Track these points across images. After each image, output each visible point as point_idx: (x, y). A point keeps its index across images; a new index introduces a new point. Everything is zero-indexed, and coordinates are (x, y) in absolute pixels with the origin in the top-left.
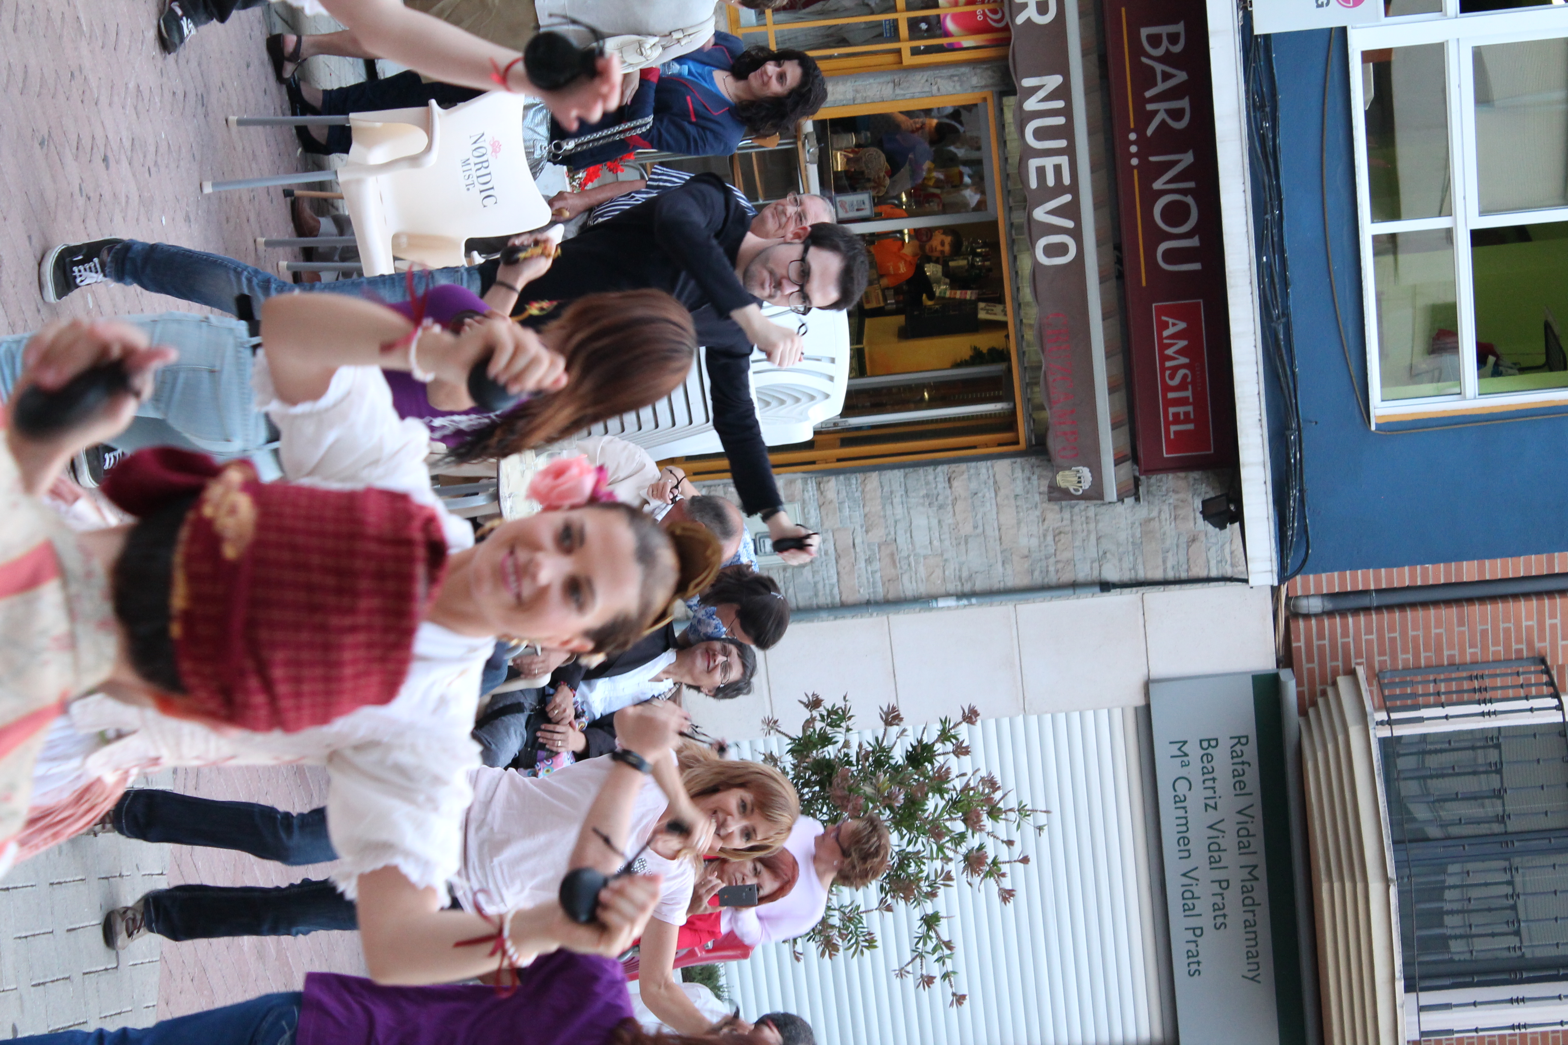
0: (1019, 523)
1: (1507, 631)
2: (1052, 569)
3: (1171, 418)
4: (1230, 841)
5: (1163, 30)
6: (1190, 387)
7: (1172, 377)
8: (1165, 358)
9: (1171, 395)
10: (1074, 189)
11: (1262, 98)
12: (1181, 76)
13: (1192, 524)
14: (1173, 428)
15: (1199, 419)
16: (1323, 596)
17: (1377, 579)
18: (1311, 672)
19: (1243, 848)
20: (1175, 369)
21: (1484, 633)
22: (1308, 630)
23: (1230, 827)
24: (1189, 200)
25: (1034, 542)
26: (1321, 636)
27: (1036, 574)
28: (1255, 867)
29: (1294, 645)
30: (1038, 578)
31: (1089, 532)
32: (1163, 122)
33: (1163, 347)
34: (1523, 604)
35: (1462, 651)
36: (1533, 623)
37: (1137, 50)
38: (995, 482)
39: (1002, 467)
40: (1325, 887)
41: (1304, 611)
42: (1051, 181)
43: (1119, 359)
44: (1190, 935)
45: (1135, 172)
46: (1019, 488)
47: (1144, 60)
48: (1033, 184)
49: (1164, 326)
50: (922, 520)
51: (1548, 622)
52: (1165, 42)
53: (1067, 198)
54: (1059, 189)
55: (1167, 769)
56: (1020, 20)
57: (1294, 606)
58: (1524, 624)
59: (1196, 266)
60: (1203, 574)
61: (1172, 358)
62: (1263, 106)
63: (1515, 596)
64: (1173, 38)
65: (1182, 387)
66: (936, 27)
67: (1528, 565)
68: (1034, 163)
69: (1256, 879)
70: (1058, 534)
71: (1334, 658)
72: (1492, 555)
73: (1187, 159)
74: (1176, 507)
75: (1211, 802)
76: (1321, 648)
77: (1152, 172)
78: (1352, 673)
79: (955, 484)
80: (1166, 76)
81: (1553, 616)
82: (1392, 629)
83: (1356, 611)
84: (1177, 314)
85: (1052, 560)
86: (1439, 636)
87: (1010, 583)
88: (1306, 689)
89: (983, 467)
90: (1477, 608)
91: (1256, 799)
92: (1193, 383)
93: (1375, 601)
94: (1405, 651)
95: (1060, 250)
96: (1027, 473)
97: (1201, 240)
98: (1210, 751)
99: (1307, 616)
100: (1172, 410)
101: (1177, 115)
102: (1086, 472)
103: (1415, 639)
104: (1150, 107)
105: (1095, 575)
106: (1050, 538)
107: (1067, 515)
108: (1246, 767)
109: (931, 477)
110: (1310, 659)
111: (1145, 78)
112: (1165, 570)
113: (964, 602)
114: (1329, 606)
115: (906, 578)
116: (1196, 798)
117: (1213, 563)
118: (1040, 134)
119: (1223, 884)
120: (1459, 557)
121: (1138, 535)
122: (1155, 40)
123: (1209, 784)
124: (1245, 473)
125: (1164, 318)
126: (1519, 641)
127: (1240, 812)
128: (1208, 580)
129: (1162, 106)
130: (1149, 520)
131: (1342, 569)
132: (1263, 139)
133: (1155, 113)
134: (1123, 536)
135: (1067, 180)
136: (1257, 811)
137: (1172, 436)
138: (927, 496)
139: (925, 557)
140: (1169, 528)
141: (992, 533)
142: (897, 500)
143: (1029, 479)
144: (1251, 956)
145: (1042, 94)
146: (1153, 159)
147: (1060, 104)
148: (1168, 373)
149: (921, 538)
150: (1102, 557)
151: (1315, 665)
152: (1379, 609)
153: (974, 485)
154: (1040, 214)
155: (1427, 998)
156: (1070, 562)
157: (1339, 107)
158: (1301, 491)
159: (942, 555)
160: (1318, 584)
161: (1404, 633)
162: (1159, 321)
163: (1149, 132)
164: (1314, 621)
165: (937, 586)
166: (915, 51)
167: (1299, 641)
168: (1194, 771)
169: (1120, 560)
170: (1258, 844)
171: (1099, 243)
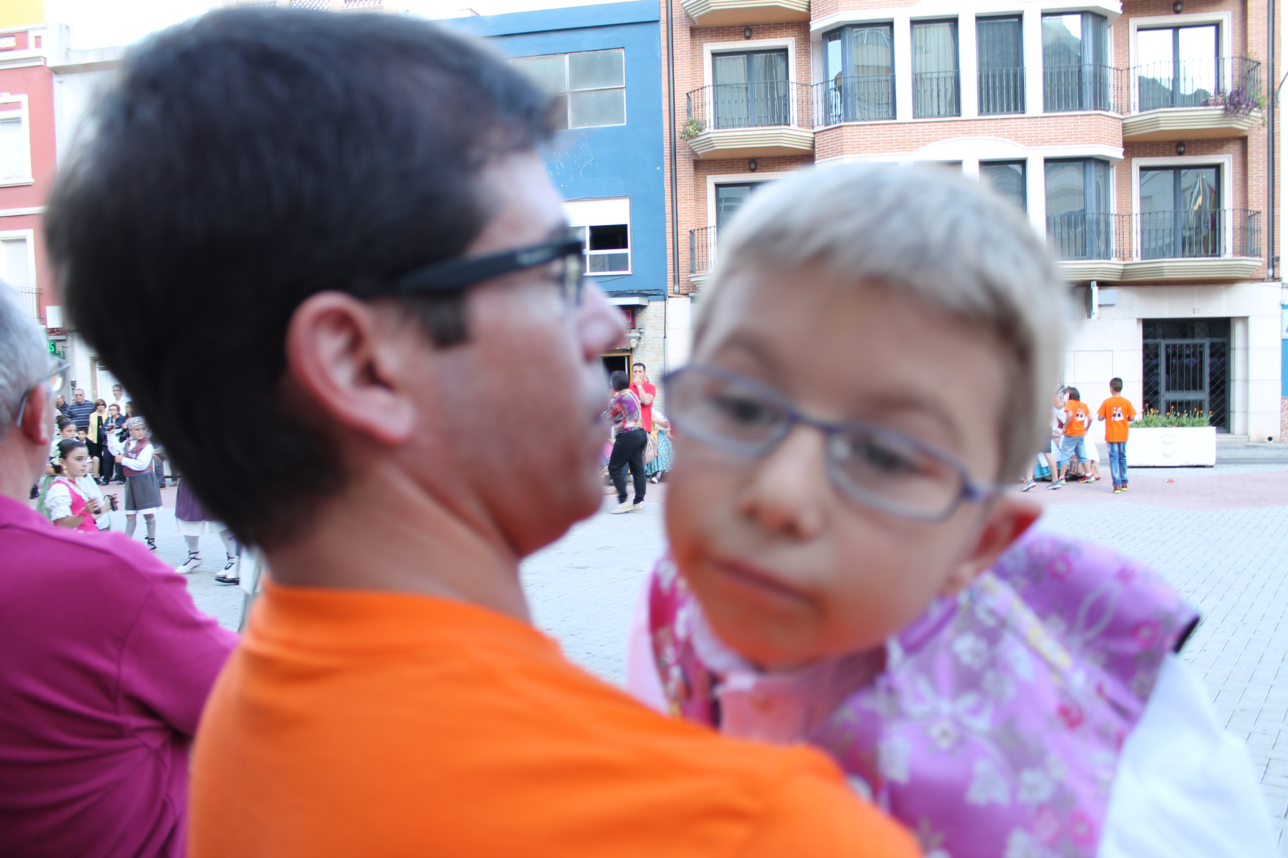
0: (648, 357)
1: (685, 243)
16: (674, 286)
21: (685, 248)
22: (682, 290)
25: (653, 353)
26: (684, 287)
27: (661, 353)
29: (684, 293)
31: (652, 340)
36: (684, 236)
41: (678, 291)
51: (684, 233)
57: (675, 294)
60: (664, 314)
67: (669, 238)
70: (652, 348)
71: (689, 284)
72: (666, 246)
74: (647, 320)
76: (687, 287)
82: (683, 270)
83: (678, 278)
86: (685, 259)
87: (663, 359)
90: (679, 250)
93: (676, 273)
102: (632, 340)
103: (686, 264)
105: (663, 339)
107: (647, 345)
110: (689, 289)
112: (662, 323)
114: (677, 284)
117: (661, 312)
120: (666, 254)
121: (652, 329)
130: (650, 326)
131: (667, 281)
134: (653, 333)
151: (691, 288)
156: (659, 345)
158: (644, 290)
160: (670, 287)
161: (684, 267)
164: (680, 289)
169: (659, 333)
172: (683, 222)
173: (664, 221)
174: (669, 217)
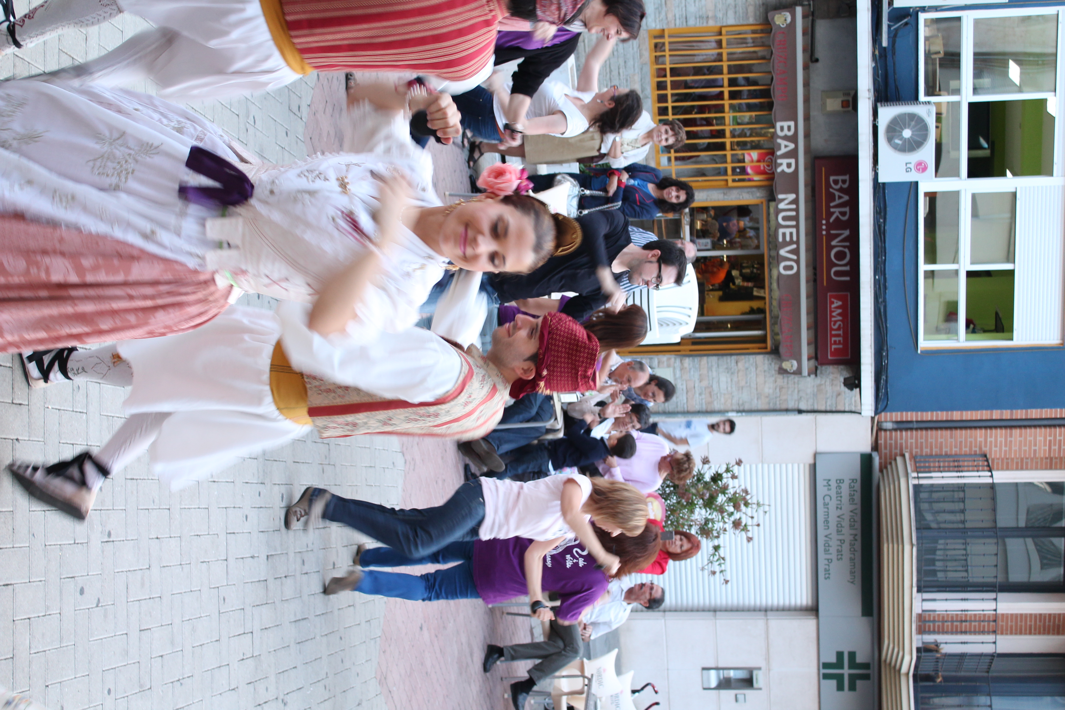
0: (765, 382)
1: (971, 442)
2: (778, 403)
3: (833, 342)
4: (846, 523)
5: (840, 178)
6: (842, 330)
7: (834, 325)
8: (831, 316)
9: (833, 332)
10: (798, 243)
11: (880, 208)
12: (846, 198)
13: (839, 388)
14: (833, 347)
15: (845, 343)
17: (917, 416)
18: (886, 454)
19: (851, 526)
20: (835, 322)
21: (961, 442)
22: (886, 436)
23: (847, 517)
24: (847, 250)
25: (771, 391)
27: (771, 404)
28: (856, 535)
29: (879, 442)
30: (772, 406)
31: (795, 388)
32: (837, 217)
33: (831, 312)
34: (978, 431)
35: (951, 449)
36: (983, 439)
37: (828, 186)
38: (756, 364)
39: (760, 358)
40: (885, 546)
41: (884, 428)
42: (788, 239)
43: (812, 316)
44: (826, 562)
45: (824, 238)
46: (766, 367)
47: (831, 190)
48: (780, 239)
49: (832, 303)
50: (724, 379)
51: (989, 440)
52: (840, 183)
53: (794, 246)
54: (791, 242)
55: (821, 490)
56: (779, 170)
57: (881, 426)
58: (979, 439)
59: (847, 279)
60: (842, 409)
61: (834, 317)
62: (880, 213)
63: (975, 428)
64: (844, 182)
65: (839, 329)
66: (743, 171)
67: (982, 415)
68: (781, 231)
69: (856, 540)
70: (781, 388)
71: (896, 448)
72: (967, 409)
73: (847, 233)
75: (839, 506)
76: (891, 444)
77: (831, 237)
78: (903, 456)
79: (739, 364)
80: (840, 197)
81: (991, 437)
82: (921, 438)
83: (906, 429)
84: (838, 298)
85: (778, 399)
86: (941, 443)
87: (760, 407)
88: (883, 461)
89: (751, 358)
90: (958, 432)
91: (859, 506)
92: (843, 328)
93: (915, 425)
94: (927, 447)
95: (790, 268)
96: (770, 361)
97: (851, 268)
98: (840, 484)
99: (885, 430)
100: (833, 339)
101: (843, 214)
102: (795, 363)
103: (931, 443)
104: (832, 210)
105: (796, 407)
106: (778, 390)
107: (786, 380)
108: (855, 492)
109: (729, 361)
110: (886, 448)
111: (831, 197)
112: (826, 407)
113: (740, 414)
114: (895, 426)
115: (715, 403)
116: (833, 504)
117: (847, 405)
118: (785, 218)
119: (842, 541)
120: (952, 409)
121: (815, 390)
122: (836, 182)
123: (839, 498)
124: (863, 368)
125: (833, 300)
126: (976, 446)
127: (851, 511)
128: (844, 412)
129: (837, 210)
130: (820, 385)
131: (903, 413)
132: (879, 227)
133: (833, 213)
134: (809, 391)
135: (795, 239)
136: (859, 511)
137: (833, 350)
138: (727, 368)
139: (724, 394)
140: (829, 388)
141: (753, 385)
142: (714, 369)
143: (771, 364)
144: (852, 573)
145: (786, 202)
146: (833, 232)
147: (794, 206)
148: (832, 323)
149: (723, 386)
150: (799, 400)
151: (888, 451)
152: (917, 429)
153: (747, 365)
154: (783, 252)
155: (927, 596)
156: (786, 400)
157: (913, 215)
158: (887, 377)
159: (731, 393)
160: (891, 417)
161: (927, 440)
162: (830, 299)
163: (831, 220)
164: (888, 433)
165: (728, 407)
166: (734, 181)
167: (881, 440)
168: (833, 493)
169: (807, 401)
170: (858, 525)
171: (807, 266)
172: (1009, 439)
173: (1013, 406)
174: (1020, 414)
